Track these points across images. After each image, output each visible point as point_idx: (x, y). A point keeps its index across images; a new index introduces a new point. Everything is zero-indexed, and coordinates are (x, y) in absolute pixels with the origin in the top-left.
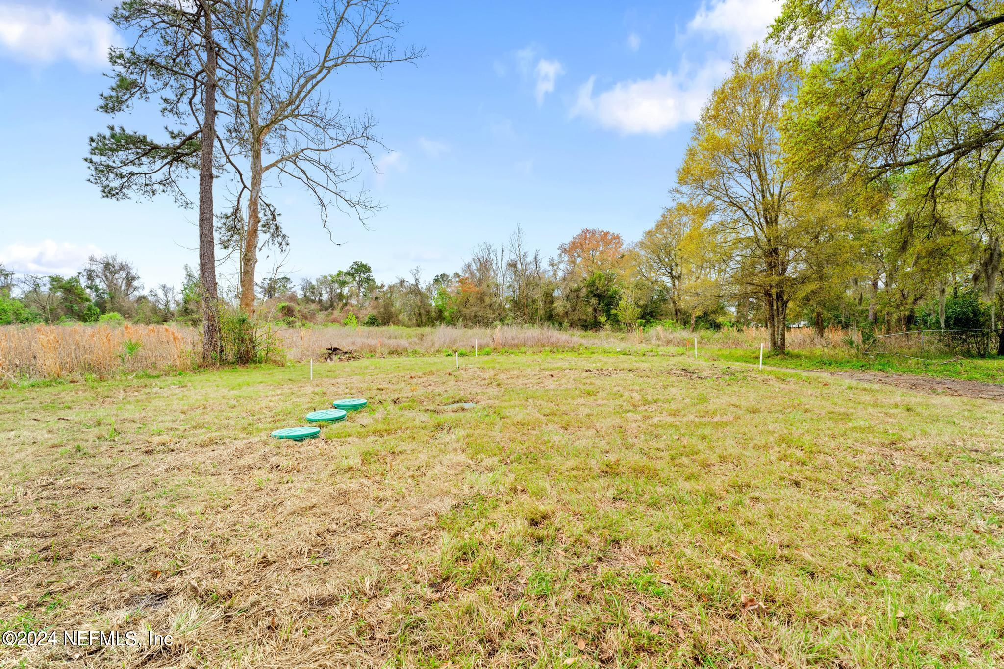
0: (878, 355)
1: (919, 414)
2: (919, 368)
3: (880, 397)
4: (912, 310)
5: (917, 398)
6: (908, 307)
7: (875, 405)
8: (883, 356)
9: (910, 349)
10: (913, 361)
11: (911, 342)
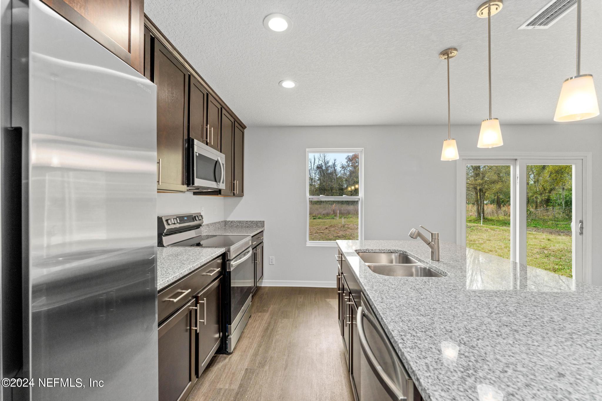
0: (532, 220)
1: (552, 241)
2: (553, 226)
3: (537, 236)
4: (549, 196)
5: (552, 237)
6: (547, 194)
7: (535, 238)
8: (535, 220)
9: (548, 217)
10: (550, 223)
11: (549, 213)
